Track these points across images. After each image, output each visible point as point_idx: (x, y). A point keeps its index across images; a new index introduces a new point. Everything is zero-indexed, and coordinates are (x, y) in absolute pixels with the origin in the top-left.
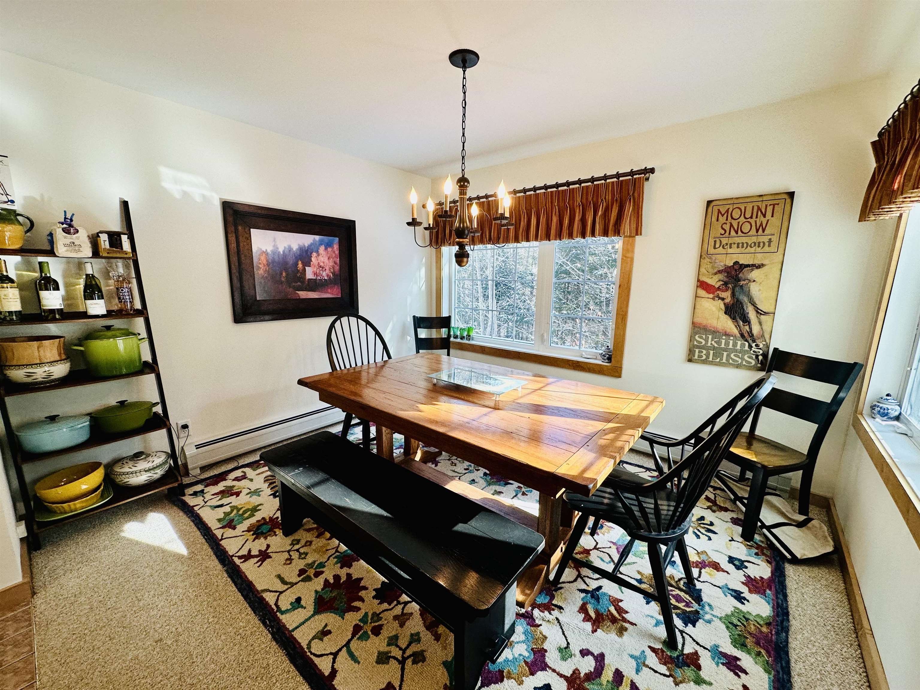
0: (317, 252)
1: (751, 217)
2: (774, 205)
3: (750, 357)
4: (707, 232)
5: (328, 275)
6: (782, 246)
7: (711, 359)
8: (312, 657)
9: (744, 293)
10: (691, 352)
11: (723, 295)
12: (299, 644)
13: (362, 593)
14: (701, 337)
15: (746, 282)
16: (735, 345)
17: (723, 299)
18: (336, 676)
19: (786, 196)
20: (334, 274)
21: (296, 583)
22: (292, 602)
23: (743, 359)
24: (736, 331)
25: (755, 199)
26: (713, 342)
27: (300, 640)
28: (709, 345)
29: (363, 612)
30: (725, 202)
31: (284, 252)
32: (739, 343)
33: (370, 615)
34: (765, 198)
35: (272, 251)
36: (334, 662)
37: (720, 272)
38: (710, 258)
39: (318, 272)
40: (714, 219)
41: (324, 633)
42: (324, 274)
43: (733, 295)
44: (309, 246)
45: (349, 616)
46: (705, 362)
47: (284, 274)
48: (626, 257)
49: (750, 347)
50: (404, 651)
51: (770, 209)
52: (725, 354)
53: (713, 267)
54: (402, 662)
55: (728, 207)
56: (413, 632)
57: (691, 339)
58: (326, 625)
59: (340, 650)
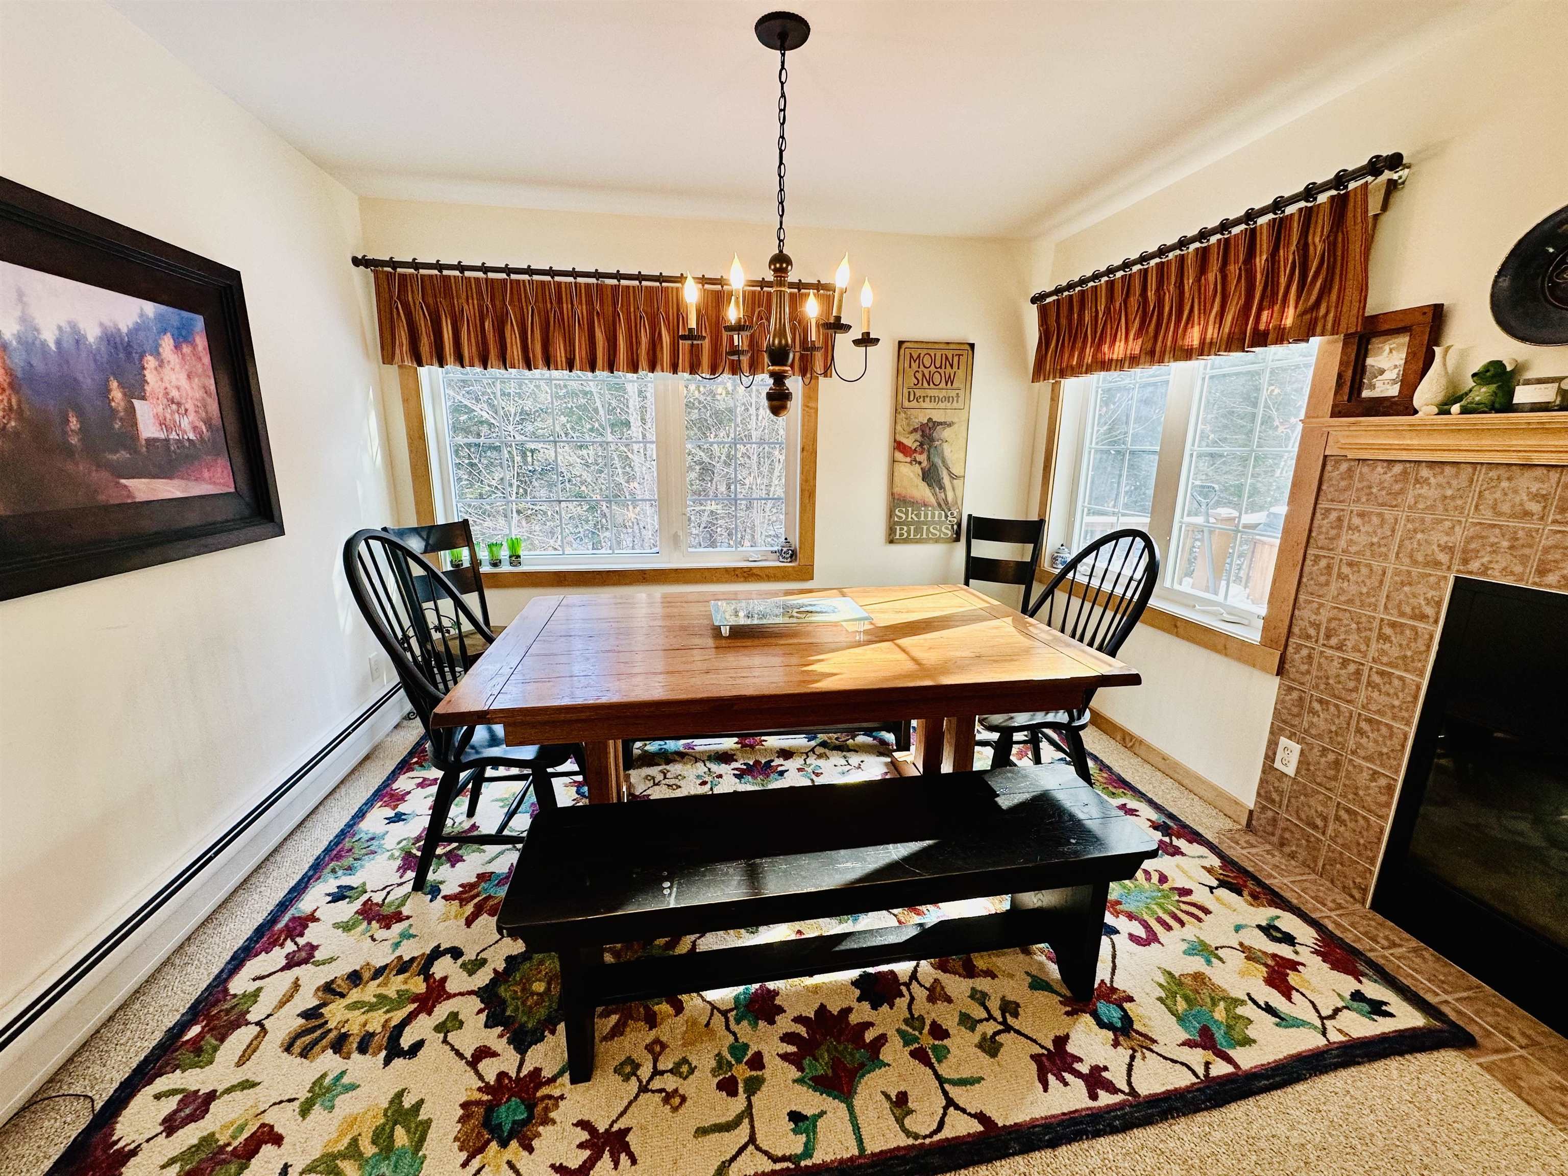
0: (157, 354)
1: (941, 367)
2: (959, 355)
3: (947, 528)
4: (900, 379)
5: (195, 428)
6: (967, 401)
7: (912, 537)
8: (936, 1138)
9: (938, 455)
10: (891, 530)
11: (919, 458)
12: (898, 1148)
13: (854, 1019)
14: (900, 511)
15: (940, 442)
16: (933, 516)
17: (920, 463)
18: (990, 1117)
19: (968, 347)
20: (208, 422)
21: (750, 1106)
22: (793, 1130)
23: (940, 531)
24: (933, 500)
25: (942, 346)
26: (913, 516)
27: (892, 1145)
28: (910, 519)
29: (892, 1034)
30: (916, 346)
31: (58, 343)
32: (937, 513)
33: (904, 1027)
34: (952, 347)
35: (19, 338)
36: (964, 1111)
37: (915, 430)
38: (905, 413)
39: (168, 416)
40: (907, 365)
41: (900, 1103)
42: (185, 423)
43: (929, 458)
44: (130, 333)
45: (886, 1054)
46: (906, 541)
47: (74, 423)
48: (808, 407)
49: (946, 516)
50: (991, 1017)
51: (956, 359)
52: (925, 527)
53: (908, 425)
54: (1008, 1029)
55: (919, 351)
56: (969, 994)
57: (891, 514)
58: (887, 1097)
59: (945, 1093)
